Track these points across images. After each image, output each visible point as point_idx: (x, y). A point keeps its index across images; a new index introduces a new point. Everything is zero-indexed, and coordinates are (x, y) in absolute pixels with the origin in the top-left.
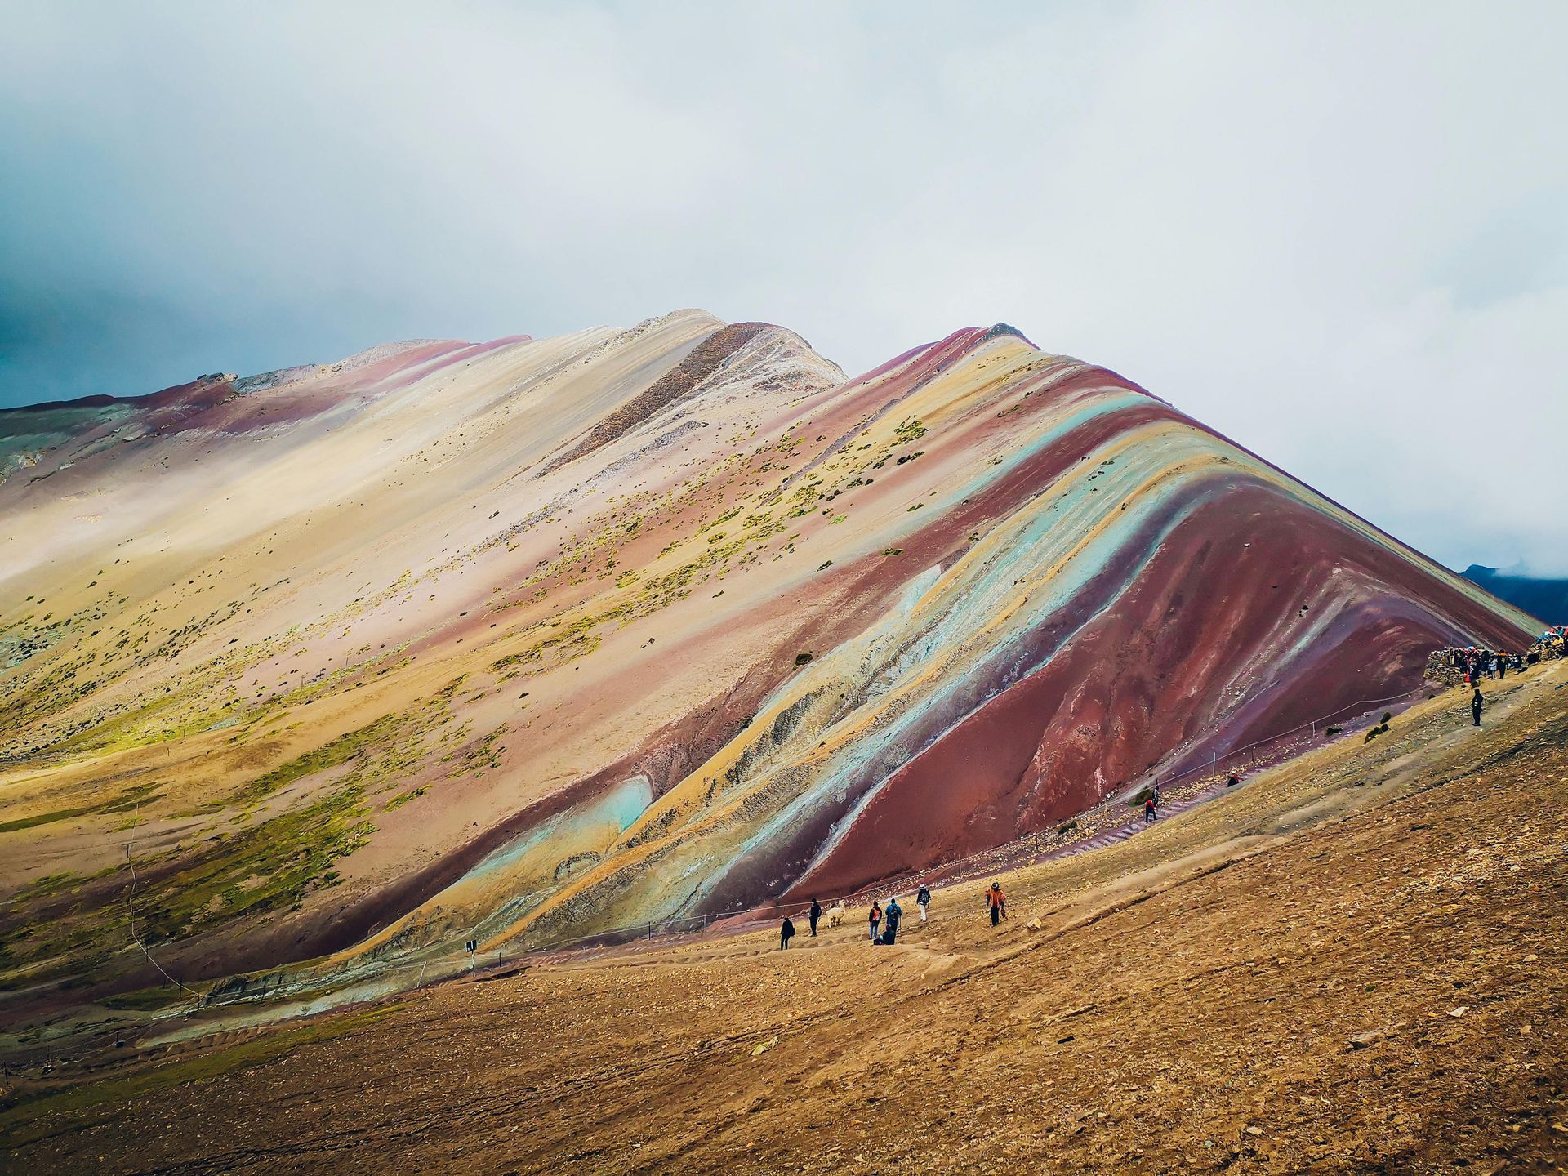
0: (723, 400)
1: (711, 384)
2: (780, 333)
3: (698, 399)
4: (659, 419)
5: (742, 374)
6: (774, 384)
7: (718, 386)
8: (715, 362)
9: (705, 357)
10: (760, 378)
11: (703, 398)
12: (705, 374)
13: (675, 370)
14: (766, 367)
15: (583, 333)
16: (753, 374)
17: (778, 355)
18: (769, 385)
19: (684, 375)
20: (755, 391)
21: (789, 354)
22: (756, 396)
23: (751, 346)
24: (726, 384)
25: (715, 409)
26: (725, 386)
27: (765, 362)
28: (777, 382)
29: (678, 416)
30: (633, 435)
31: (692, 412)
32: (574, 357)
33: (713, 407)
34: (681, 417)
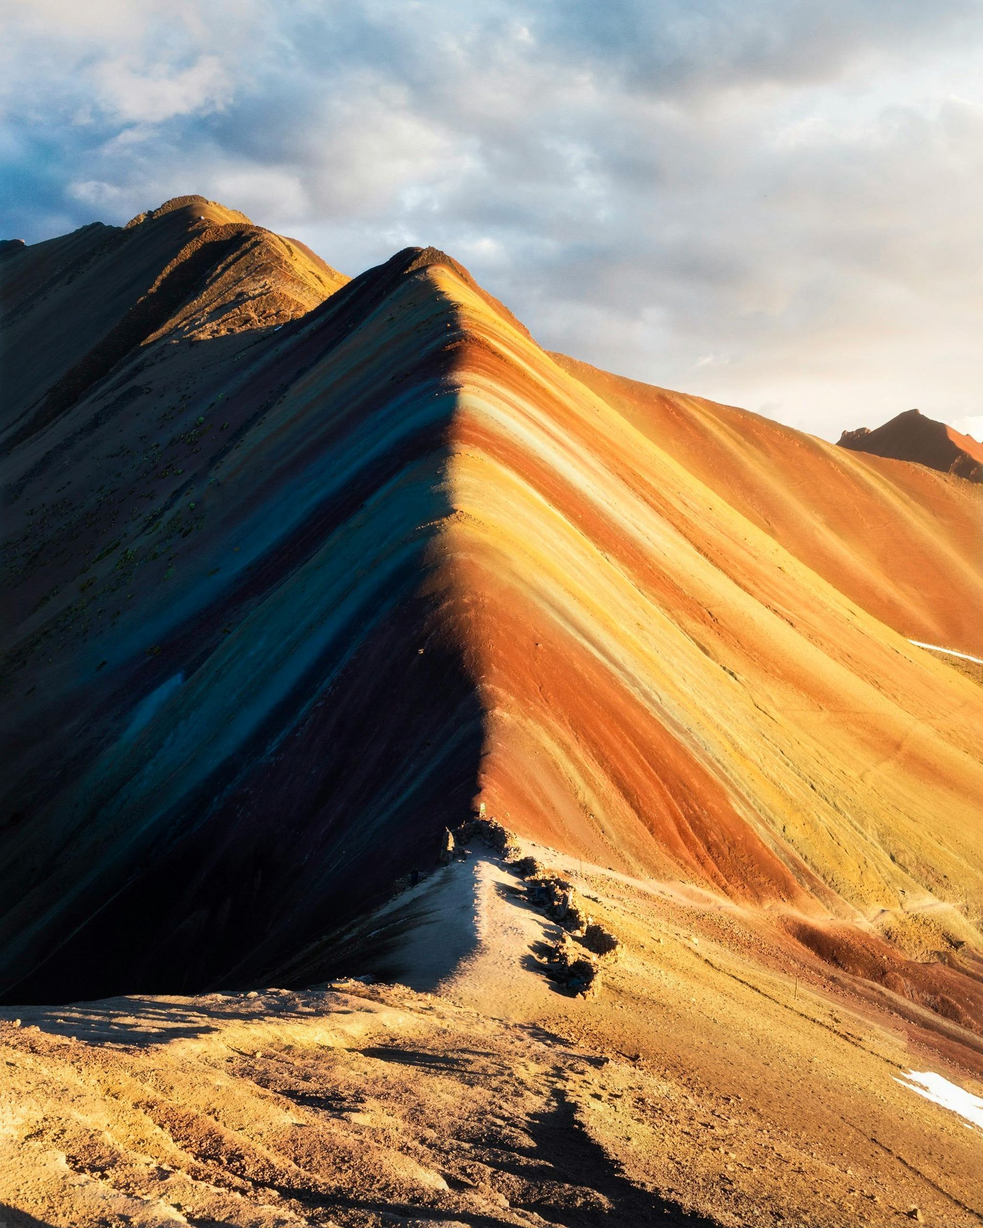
4: (118, 376)
21: (265, 270)
29: (138, 370)
30: (87, 401)
31: (153, 364)
32: (57, 273)
33: (176, 353)
34: (139, 372)
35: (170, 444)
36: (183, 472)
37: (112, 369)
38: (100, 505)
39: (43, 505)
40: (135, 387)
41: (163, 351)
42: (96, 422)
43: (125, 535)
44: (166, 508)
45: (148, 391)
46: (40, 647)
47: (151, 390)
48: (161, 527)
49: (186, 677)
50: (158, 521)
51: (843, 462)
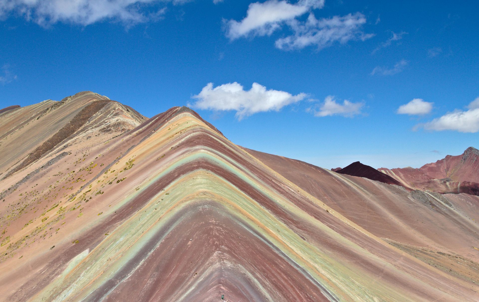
0: (85, 138)
1: (82, 131)
2: (114, 105)
3: (75, 138)
4: (57, 149)
5: (96, 125)
6: (108, 129)
7: (85, 131)
8: (85, 119)
9: (81, 117)
10: (103, 126)
11: (77, 137)
12: (81, 125)
13: (68, 124)
14: (106, 121)
15: (41, 103)
16: (101, 124)
17: (112, 115)
18: (106, 130)
19: (71, 127)
20: (100, 133)
21: (117, 114)
22: (100, 135)
23: (101, 112)
24: (88, 130)
25: (81, 143)
26: (88, 131)
27: (106, 118)
28: (109, 128)
29: (65, 147)
30: (45, 157)
31: (71, 145)
32: (33, 116)
33: (81, 142)
34: (66, 147)
35: (80, 171)
36: (85, 180)
37: (55, 147)
38: (50, 192)
39: (26, 192)
40: (65, 152)
41: (76, 141)
42: (49, 164)
43: (61, 202)
44: (79, 192)
45: (70, 154)
46: (24, 241)
47: (71, 153)
48: (76, 199)
49: (90, 251)
50: (75, 197)
51: (338, 177)
